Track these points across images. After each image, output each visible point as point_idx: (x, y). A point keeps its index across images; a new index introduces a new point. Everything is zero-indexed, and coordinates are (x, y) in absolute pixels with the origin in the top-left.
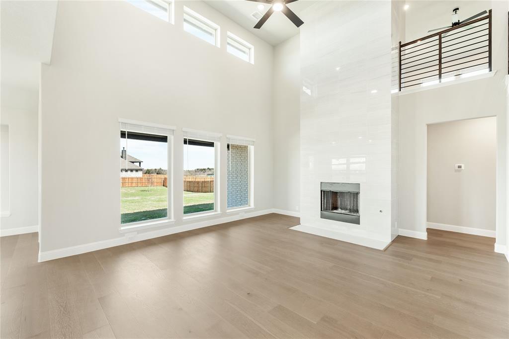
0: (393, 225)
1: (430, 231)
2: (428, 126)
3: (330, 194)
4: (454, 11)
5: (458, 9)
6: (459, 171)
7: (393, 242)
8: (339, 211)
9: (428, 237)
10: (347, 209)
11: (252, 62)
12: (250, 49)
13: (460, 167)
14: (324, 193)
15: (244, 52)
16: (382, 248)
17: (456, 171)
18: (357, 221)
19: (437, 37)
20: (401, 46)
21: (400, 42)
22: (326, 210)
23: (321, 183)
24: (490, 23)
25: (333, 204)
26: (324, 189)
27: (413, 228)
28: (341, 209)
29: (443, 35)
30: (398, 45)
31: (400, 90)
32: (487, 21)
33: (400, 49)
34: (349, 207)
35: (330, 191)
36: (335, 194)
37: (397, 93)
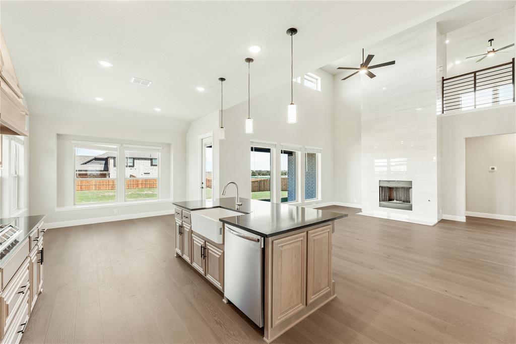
0: (438, 211)
1: (468, 218)
2: (466, 139)
3: (387, 190)
4: (489, 41)
5: (493, 40)
6: (493, 172)
7: (439, 222)
8: (395, 201)
9: (466, 221)
10: (401, 201)
11: (319, 90)
12: (317, 80)
13: (493, 169)
14: (381, 188)
15: (312, 82)
16: (432, 225)
17: (490, 172)
18: (410, 208)
19: (473, 75)
20: (443, 80)
21: (443, 78)
22: (384, 200)
23: (380, 181)
24: (513, 67)
25: (389, 197)
26: (382, 185)
27: (454, 214)
28: (397, 200)
29: (477, 74)
30: (441, 79)
31: (443, 113)
32: (511, 65)
33: (443, 82)
34: (403, 199)
35: (387, 187)
36: (390, 189)
37: (441, 115)
